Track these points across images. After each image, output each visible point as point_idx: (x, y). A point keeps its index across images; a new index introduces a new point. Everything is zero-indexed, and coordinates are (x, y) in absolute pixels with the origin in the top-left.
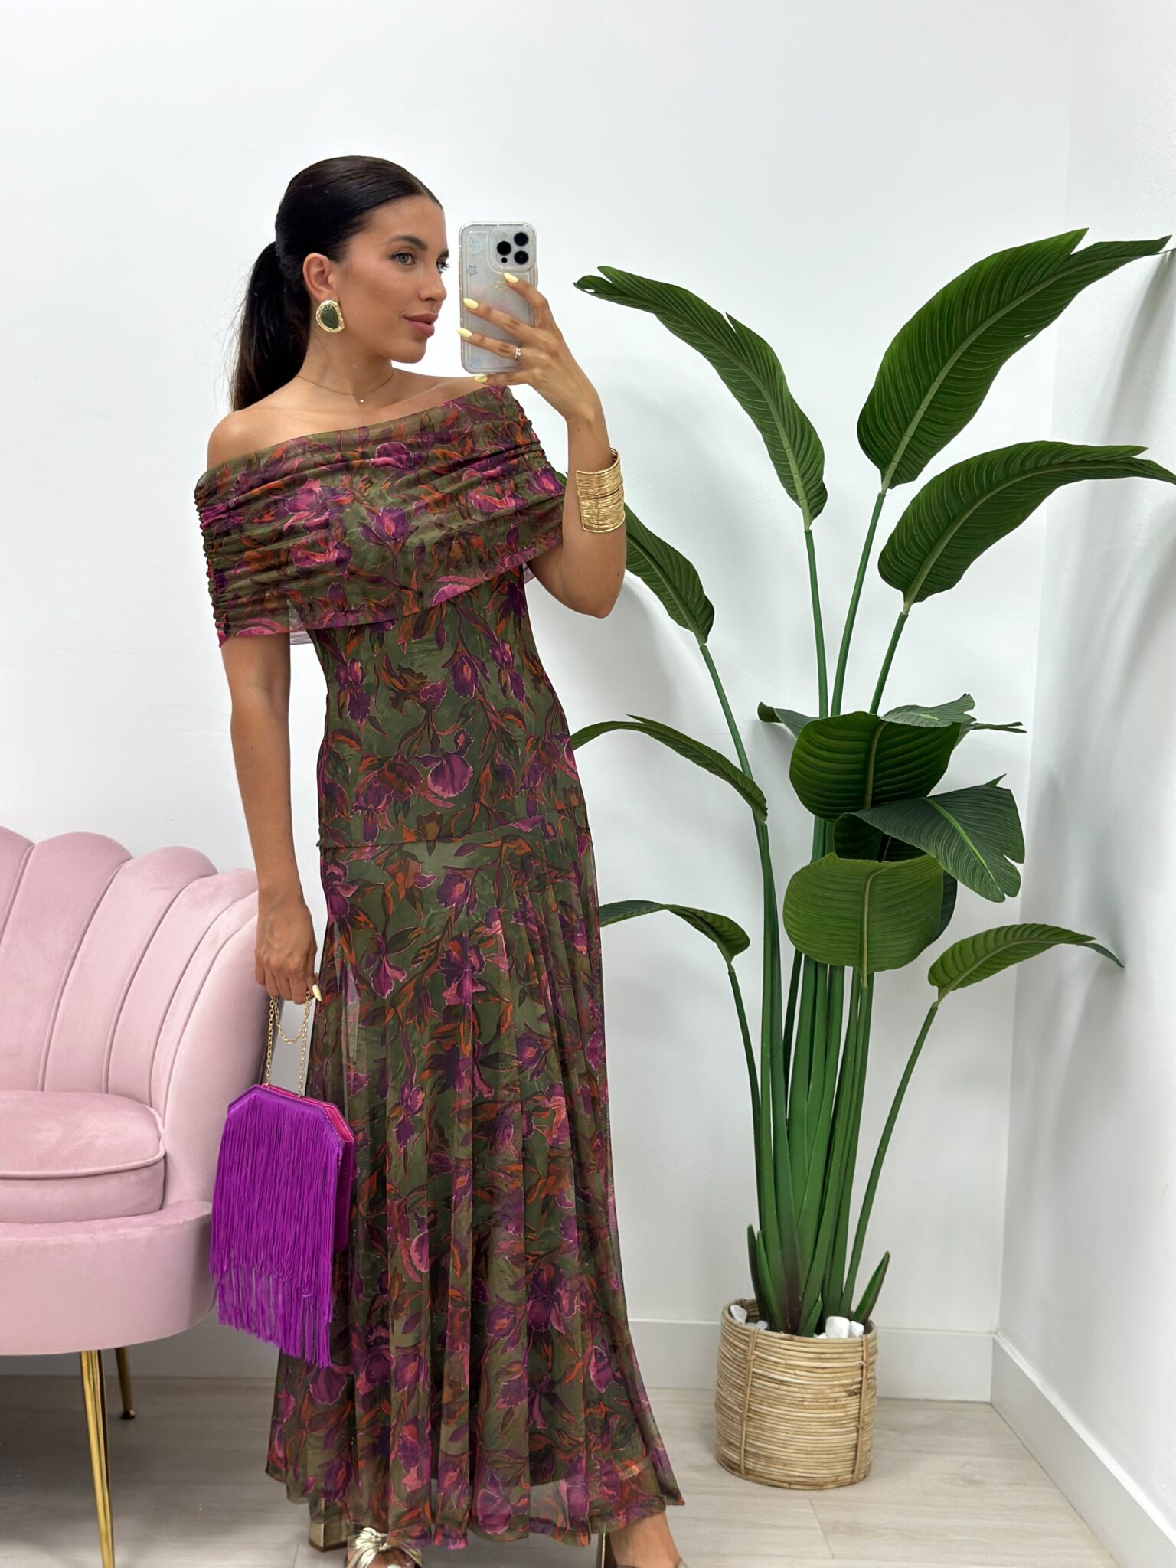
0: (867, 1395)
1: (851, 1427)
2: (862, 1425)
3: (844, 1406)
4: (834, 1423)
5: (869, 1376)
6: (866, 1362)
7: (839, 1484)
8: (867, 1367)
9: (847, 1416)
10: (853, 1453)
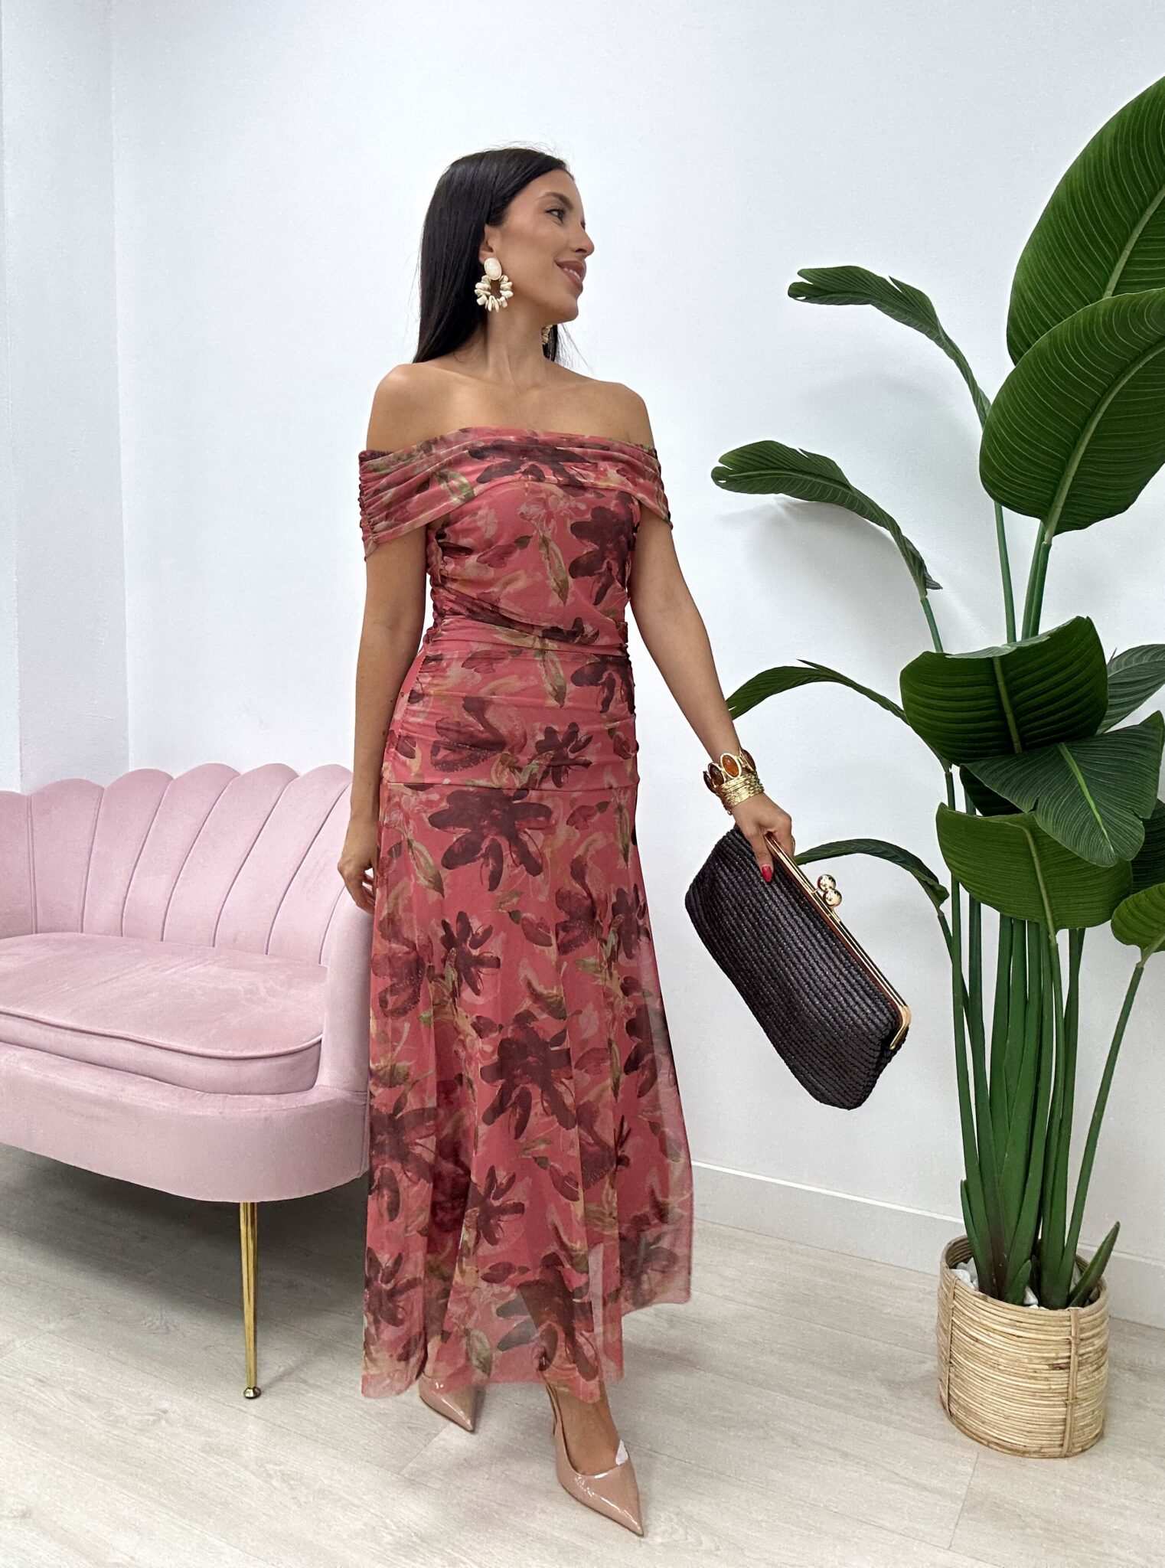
0: (1079, 1370)
1: (1058, 1400)
2: (1071, 1401)
3: (1046, 1379)
4: (1034, 1393)
5: (1081, 1351)
6: (1075, 1338)
7: (1041, 1454)
8: (1077, 1345)
9: (1050, 1389)
10: (1062, 1427)
